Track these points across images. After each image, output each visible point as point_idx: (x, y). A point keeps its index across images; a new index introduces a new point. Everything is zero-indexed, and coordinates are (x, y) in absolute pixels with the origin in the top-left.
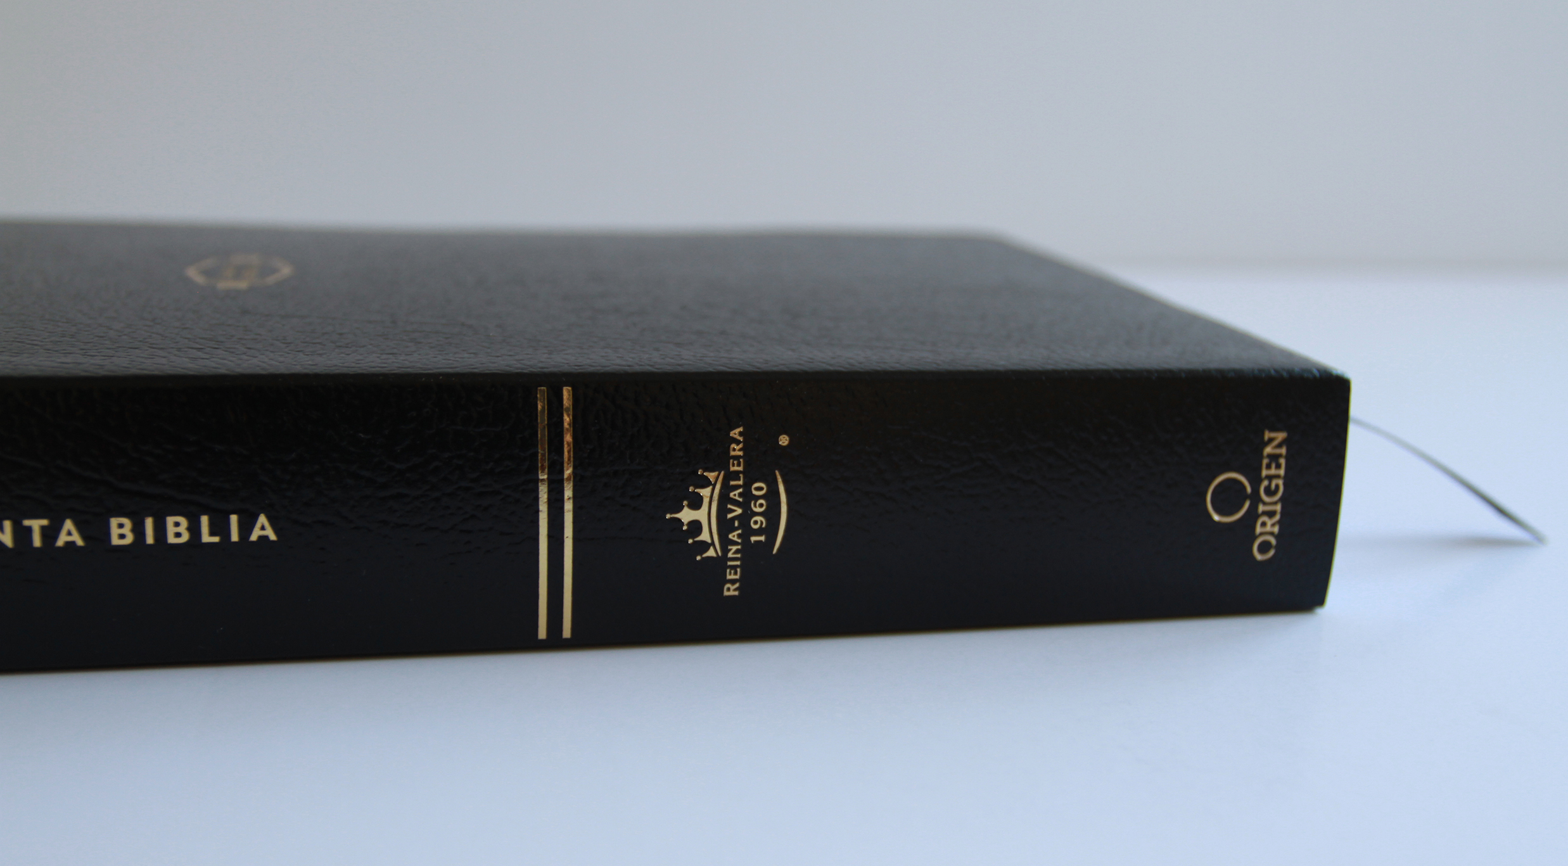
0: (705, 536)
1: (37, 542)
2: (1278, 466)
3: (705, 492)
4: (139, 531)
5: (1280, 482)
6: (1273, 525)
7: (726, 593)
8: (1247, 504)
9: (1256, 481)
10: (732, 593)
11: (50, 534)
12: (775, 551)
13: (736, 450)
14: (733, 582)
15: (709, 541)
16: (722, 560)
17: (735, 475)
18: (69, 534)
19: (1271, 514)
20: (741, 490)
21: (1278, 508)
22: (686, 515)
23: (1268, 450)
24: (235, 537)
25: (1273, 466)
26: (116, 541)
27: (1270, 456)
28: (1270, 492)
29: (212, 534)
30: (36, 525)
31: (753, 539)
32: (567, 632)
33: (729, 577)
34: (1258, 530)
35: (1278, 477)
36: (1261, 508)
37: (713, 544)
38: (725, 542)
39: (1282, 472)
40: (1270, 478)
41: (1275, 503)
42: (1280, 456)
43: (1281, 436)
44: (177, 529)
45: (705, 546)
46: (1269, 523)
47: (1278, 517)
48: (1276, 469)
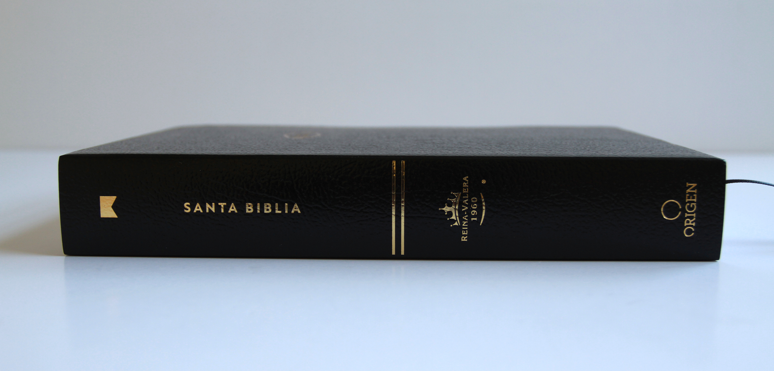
0: (453, 217)
1: (222, 211)
2: (693, 198)
3: (453, 200)
4: (255, 208)
5: (695, 204)
6: (692, 222)
7: (462, 240)
8: (680, 213)
9: (683, 203)
10: (464, 240)
11: (227, 208)
12: (481, 225)
13: (465, 185)
14: (465, 236)
15: (456, 219)
16: (460, 227)
17: (465, 194)
18: (233, 209)
19: (691, 218)
20: (467, 200)
21: (694, 215)
22: (447, 209)
23: (688, 191)
24: (286, 212)
25: (691, 197)
26: (247, 211)
27: (689, 193)
28: (690, 208)
29: (279, 210)
31: (472, 219)
32: (403, 253)
33: (463, 234)
34: (686, 224)
35: (693, 202)
36: (686, 215)
37: (457, 220)
38: (462, 220)
39: (695, 200)
40: (690, 202)
41: (693, 213)
42: (694, 193)
43: (694, 185)
44: (268, 209)
45: (454, 221)
46: (691, 221)
47: (694, 219)
48: (692, 199)
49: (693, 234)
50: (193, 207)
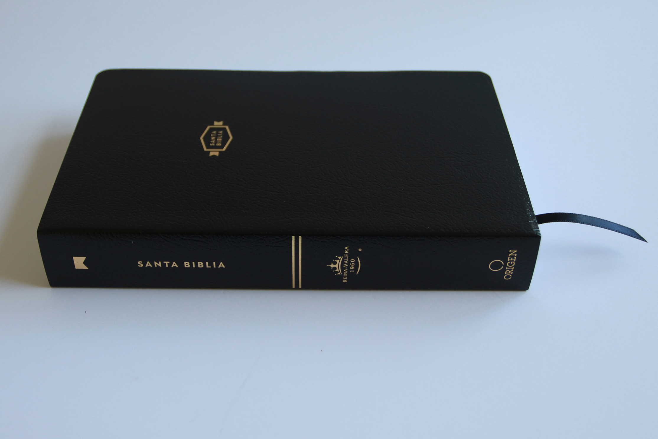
0: (337, 270)
1: (167, 266)
3: (338, 261)
4: (191, 264)
5: (514, 262)
6: (511, 272)
7: (343, 282)
8: (503, 267)
9: (506, 262)
10: (345, 281)
12: (357, 274)
13: (346, 252)
14: (345, 279)
15: (338, 271)
17: (346, 258)
18: (174, 265)
20: (347, 261)
21: (513, 268)
22: (332, 266)
23: (510, 255)
24: (215, 266)
25: (512, 258)
26: (185, 266)
27: (510, 256)
28: (510, 264)
29: (209, 266)
30: (167, 263)
31: (351, 271)
32: (300, 286)
33: (344, 278)
34: (506, 273)
35: (514, 261)
36: (507, 268)
37: (339, 272)
38: (343, 272)
39: (515, 260)
40: (510, 261)
42: (515, 256)
43: (515, 251)
44: (200, 265)
45: (337, 272)
46: (509, 271)
47: (513, 270)
48: (513, 259)
49: (510, 278)
50: (145, 264)
